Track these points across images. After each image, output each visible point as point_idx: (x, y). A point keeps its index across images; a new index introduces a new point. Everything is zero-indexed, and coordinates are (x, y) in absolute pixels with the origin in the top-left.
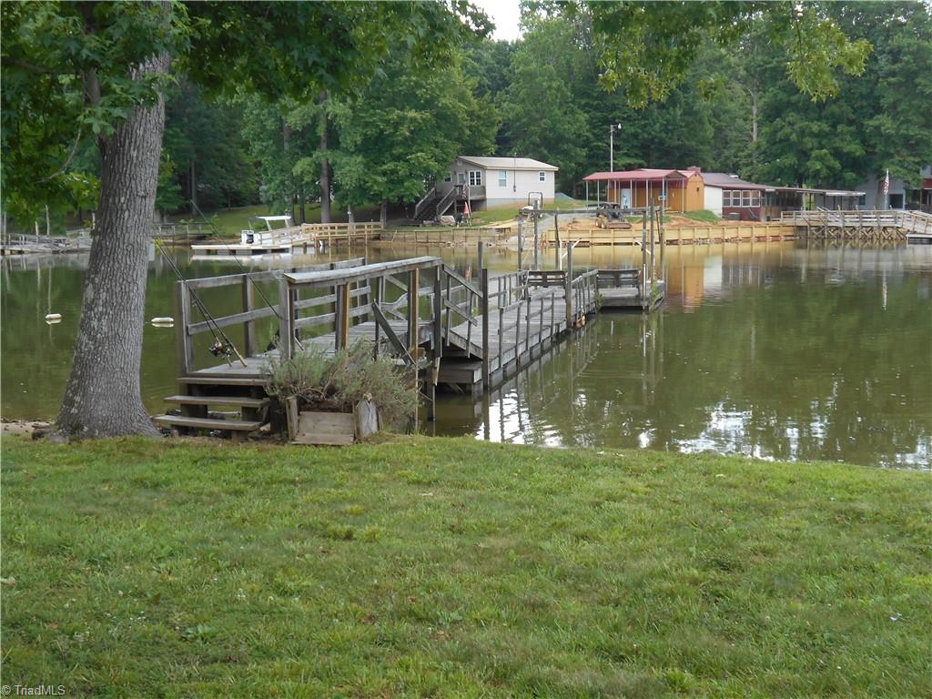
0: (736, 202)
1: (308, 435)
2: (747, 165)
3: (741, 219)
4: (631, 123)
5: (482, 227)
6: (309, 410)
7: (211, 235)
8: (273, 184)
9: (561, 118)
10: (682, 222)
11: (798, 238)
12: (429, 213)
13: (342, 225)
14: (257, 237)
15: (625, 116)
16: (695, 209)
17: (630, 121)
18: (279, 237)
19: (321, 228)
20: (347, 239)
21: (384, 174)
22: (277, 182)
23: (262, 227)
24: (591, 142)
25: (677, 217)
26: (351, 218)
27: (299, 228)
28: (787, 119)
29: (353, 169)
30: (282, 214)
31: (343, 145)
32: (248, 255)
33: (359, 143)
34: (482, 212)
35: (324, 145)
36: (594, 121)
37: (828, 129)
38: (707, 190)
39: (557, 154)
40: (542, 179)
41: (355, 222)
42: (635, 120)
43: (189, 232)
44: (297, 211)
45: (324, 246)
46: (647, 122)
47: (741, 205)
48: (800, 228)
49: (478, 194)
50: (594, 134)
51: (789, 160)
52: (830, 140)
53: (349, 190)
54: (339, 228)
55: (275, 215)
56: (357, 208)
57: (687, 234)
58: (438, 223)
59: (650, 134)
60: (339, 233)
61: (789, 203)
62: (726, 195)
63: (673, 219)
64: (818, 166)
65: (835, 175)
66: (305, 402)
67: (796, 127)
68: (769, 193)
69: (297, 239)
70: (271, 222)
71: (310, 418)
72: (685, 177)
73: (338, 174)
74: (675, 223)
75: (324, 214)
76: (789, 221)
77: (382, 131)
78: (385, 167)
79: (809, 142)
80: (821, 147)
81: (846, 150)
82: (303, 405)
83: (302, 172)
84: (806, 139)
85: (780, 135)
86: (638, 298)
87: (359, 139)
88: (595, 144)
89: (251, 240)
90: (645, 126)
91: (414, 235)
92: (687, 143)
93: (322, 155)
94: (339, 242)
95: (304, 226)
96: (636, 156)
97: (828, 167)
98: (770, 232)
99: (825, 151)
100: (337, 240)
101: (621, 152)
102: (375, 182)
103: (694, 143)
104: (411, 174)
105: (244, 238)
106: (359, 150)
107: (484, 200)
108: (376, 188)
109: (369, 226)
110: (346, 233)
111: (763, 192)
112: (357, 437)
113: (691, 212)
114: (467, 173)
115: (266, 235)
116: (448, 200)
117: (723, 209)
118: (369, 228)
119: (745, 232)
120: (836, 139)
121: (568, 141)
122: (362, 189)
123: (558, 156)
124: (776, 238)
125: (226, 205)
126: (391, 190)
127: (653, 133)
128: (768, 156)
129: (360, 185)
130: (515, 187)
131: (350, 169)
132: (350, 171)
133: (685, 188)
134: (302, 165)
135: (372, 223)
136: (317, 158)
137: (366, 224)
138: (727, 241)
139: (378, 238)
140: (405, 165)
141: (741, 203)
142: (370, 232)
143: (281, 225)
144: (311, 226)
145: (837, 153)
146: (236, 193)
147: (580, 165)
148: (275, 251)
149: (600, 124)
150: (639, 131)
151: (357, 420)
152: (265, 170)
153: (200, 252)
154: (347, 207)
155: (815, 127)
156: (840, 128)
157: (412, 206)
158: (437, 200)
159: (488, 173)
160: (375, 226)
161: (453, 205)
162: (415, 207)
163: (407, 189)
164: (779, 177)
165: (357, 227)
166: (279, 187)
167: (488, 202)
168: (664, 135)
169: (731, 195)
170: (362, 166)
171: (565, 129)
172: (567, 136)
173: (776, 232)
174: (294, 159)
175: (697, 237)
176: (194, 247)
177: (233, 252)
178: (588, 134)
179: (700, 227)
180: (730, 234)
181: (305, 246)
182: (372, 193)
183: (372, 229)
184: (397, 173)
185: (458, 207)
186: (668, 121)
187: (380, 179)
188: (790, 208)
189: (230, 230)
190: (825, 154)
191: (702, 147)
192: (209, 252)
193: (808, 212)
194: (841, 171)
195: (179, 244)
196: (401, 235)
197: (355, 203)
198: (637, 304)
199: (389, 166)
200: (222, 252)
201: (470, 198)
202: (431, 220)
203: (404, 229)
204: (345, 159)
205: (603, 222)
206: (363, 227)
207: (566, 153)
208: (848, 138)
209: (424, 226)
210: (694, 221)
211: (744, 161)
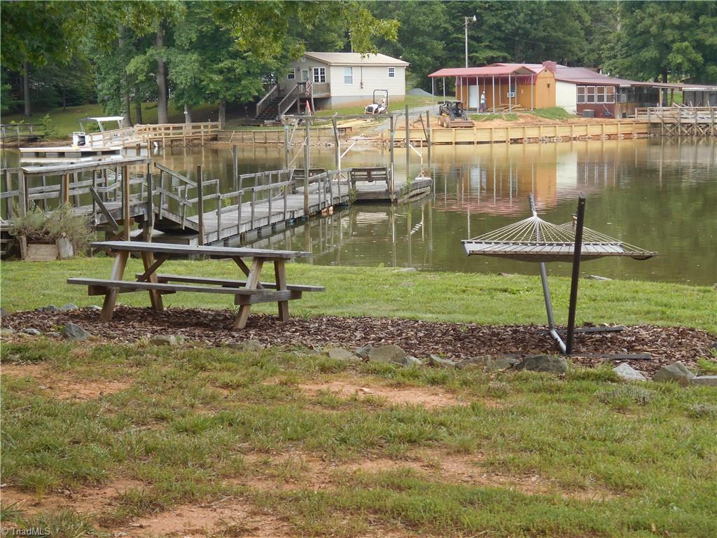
0: (591, 98)
1: (31, 257)
2: (609, 58)
3: (595, 116)
4: (493, 13)
5: (322, 126)
6: (33, 243)
7: (42, 137)
8: (106, 84)
9: (416, 10)
10: (529, 120)
11: (652, 135)
12: (271, 112)
13: (177, 125)
14: (88, 139)
15: (487, 6)
16: (546, 105)
17: (492, 11)
18: (110, 139)
19: (155, 129)
20: (181, 140)
21: (221, 72)
22: (110, 81)
23: (95, 129)
24: (449, 34)
25: (524, 114)
26: (187, 118)
27: (131, 129)
28: (648, 11)
29: (188, 67)
30: (116, 114)
31: (178, 42)
32: (77, 157)
33: (194, 40)
34: (325, 111)
35: (160, 42)
36: (454, 11)
37: (690, 20)
38: (559, 85)
39: (413, 47)
40: (391, 75)
41: (192, 122)
42: (497, 10)
43: (19, 134)
44: (133, 112)
45: (159, 147)
46: (510, 12)
47: (596, 102)
48: (655, 125)
49: (322, 92)
50: (454, 25)
51: (650, 53)
52: (691, 32)
53: (184, 89)
54: (174, 128)
55: (109, 115)
56: (195, 108)
57: (532, 133)
58: (279, 123)
59: (514, 25)
60: (174, 134)
61: (646, 98)
62: (580, 91)
63: (520, 116)
64: (679, 59)
65: (698, 69)
66: (31, 239)
67: (657, 19)
68: (624, 89)
69: (130, 141)
70: (103, 123)
71: (33, 247)
72: (534, 73)
73: (172, 74)
74: (521, 120)
75: (161, 114)
76: (644, 118)
77: (218, 28)
78: (221, 65)
79: (670, 34)
80: (683, 39)
81: (708, 42)
82: (30, 241)
83: (136, 70)
84: (667, 31)
85: (640, 27)
86: (388, 192)
87: (194, 36)
88: (455, 35)
89: (82, 143)
90: (509, 15)
91: (251, 136)
92: (553, 34)
93: (158, 53)
94: (175, 143)
95: (137, 127)
96: (500, 49)
97: (690, 60)
98: (622, 129)
99: (686, 43)
100: (172, 141)
101: (483, 44)
102: (211, 80)
103: (560, 34)
104: (249, 72)
105: (76, 139)
106: (193, 47)
107: (328, 98)
108: (212, 86)
109: (205, 127)
110: (182, 134)
111: (618, 87)
112: (59, 257)
113: (540, 110)
114: (310, 70)
115: (97, 137)
116: (291, 98)
117: (577, 105)
118: (206, 129)
119: (595, 130)
120: (699, 31)
121: (424, 33)
122: (197, 88)
123: (413, 50)
124: (628, 136)
125: (61, 105)
126: (228, 89)
127: (517, 24)
128: (631, 49)
129: (196, 85)
130: (362, 84)
131: (185, 67)
132: (185, 69)
133: (534, 84)
134: (135, 64)
135: (209, 124)
136: (152, 55)
137: (202, 124)
138: (575, 139)
139: (215, 139)
140: (242, 62)
141: (596, 99)
142: (207, 132)
143: (114, 126)
144: (143, 126)
145: (699, 46)
146: (72, 92)
147: (437, 58)
148: (104, 153)
149: (460, 14)
150: (503, 21)
151: (58, 248)
152: (99, 68)
153: (28, 155)
154: (183, 106)
155: (676, 19)
156: (702, 19)
157: (252, 106)
158: (279, 99)
159: (332, 69)
160: (213, 127)
161: (296, 104)
162: (256, 106)
163: (245, 87)
164: (641, 72)
165: (193, 127)
166: (112, 86)
167: (332, 98)
168: (528, 26)
169: (586, 91)
170: (197, 64)
171: (419, 21)
172: (422, 28)
173: (628, 129)
174: (129, 55)
175: (544, 135)
176: (22, 150)
177: (62, 155)
178: (446, 25)
179: (547, 125)
180: (578, 131)
181: (139, 148)
182: (207, 92)
183: (210, 130)
184: (234, 71)
185: (300, 105)
186: (533, 10)
187: (216, 78)
188: (646, 104)
189: (62, 131)
190: (687, 47)
191: (569, 38)
192: (37, 155)
193: (665, 108)
194: (704, 65)
195: (9, 147)
196: (239, 136)
197: (190, 103)
198: (387, 198)
199: (226, 64)
200: (51, 155)
201: (313, 96)
202: (273, 119)
203: (243, 129)
204: (180, 57)
205: (445, 120)
206: (199, 127)
207: (422, 46)
208: (711, 30)
209: (265, 126)
210: (542, 119)
211: (606, 54)
